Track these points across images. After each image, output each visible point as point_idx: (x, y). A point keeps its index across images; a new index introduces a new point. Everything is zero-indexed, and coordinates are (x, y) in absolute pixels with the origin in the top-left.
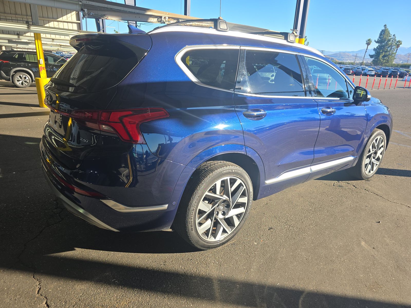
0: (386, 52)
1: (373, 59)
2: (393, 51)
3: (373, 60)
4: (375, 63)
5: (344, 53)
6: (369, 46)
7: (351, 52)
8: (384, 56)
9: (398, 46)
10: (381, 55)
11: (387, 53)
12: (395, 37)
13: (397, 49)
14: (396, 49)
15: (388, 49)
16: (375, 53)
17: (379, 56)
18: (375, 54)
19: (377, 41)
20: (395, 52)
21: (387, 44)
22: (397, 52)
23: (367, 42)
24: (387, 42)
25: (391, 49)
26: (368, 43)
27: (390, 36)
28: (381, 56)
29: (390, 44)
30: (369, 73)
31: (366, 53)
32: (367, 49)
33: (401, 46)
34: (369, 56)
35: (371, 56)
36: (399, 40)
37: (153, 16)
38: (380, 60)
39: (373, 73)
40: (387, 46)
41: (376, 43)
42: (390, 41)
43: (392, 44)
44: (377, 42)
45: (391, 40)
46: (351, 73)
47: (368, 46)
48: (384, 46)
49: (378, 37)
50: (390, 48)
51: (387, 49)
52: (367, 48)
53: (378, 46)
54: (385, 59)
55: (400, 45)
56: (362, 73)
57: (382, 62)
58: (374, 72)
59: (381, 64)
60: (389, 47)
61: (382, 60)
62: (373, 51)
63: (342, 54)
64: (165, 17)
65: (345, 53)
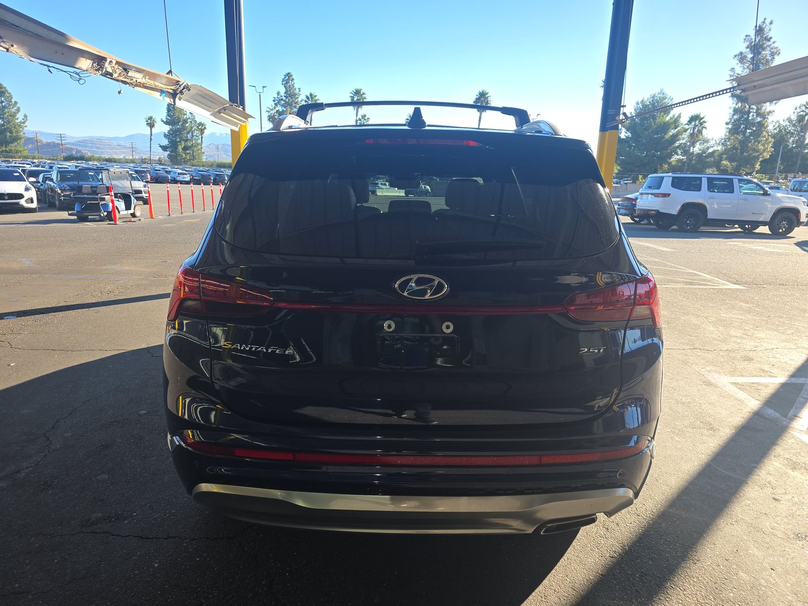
0: (187, 140)
1: (168, 152)
2: (197, 140)
3: (169, 155)
4: (175, 159)
5: (100, 140)
6: (153, 129)
7: (113, 138)
8: (185, 149)
9: (202, 132)
10: (180, 146)
11: (189, 144)
12: (194, 116)
13: (202, 138)
14: (200, 137)
15: (187, 137)
16: (169, 142)
17: (177, 148)
18: (168, 144)
19: (165, 121)
20: (200, 141)
21: (184, 128)
22: (203, 141)
23: (147, 121)
24: (183, 123)
25: (193, 136)
26: (151, 124)
27: (185, 115)
28: (180, 148)
29: (189, 127)
30: (180, 178)
31: (151, 141)
32: (151, 135)
33: (205, 131)
34: (160, 148)
35: (164, 148)
36: (200, 121)
37: (86, 55)
38: (179, 154)
39: (187, 178)
40: (185, 131)
41: (164, 124)
42: (187, 123)
43: (192, 127)
44: (167, 123)
45: (189, 120)
46: (149, 180)
47: (151, 129)
48: (179, 130)
49: (165, 114)
50: (190, 134)
51: (185, 135)
52: (151, 132)
53: (169, 129)
54: (188, 154)
55: (204, 129)
56: (169, 179)
57: (184, 158)
58: (188, 176)
59: (184, 162)
60: (188, 133)
61: (184, 156)
62: (165, 139)
63: (95, 141)
64: (111, 60)
65: (102, 140)
